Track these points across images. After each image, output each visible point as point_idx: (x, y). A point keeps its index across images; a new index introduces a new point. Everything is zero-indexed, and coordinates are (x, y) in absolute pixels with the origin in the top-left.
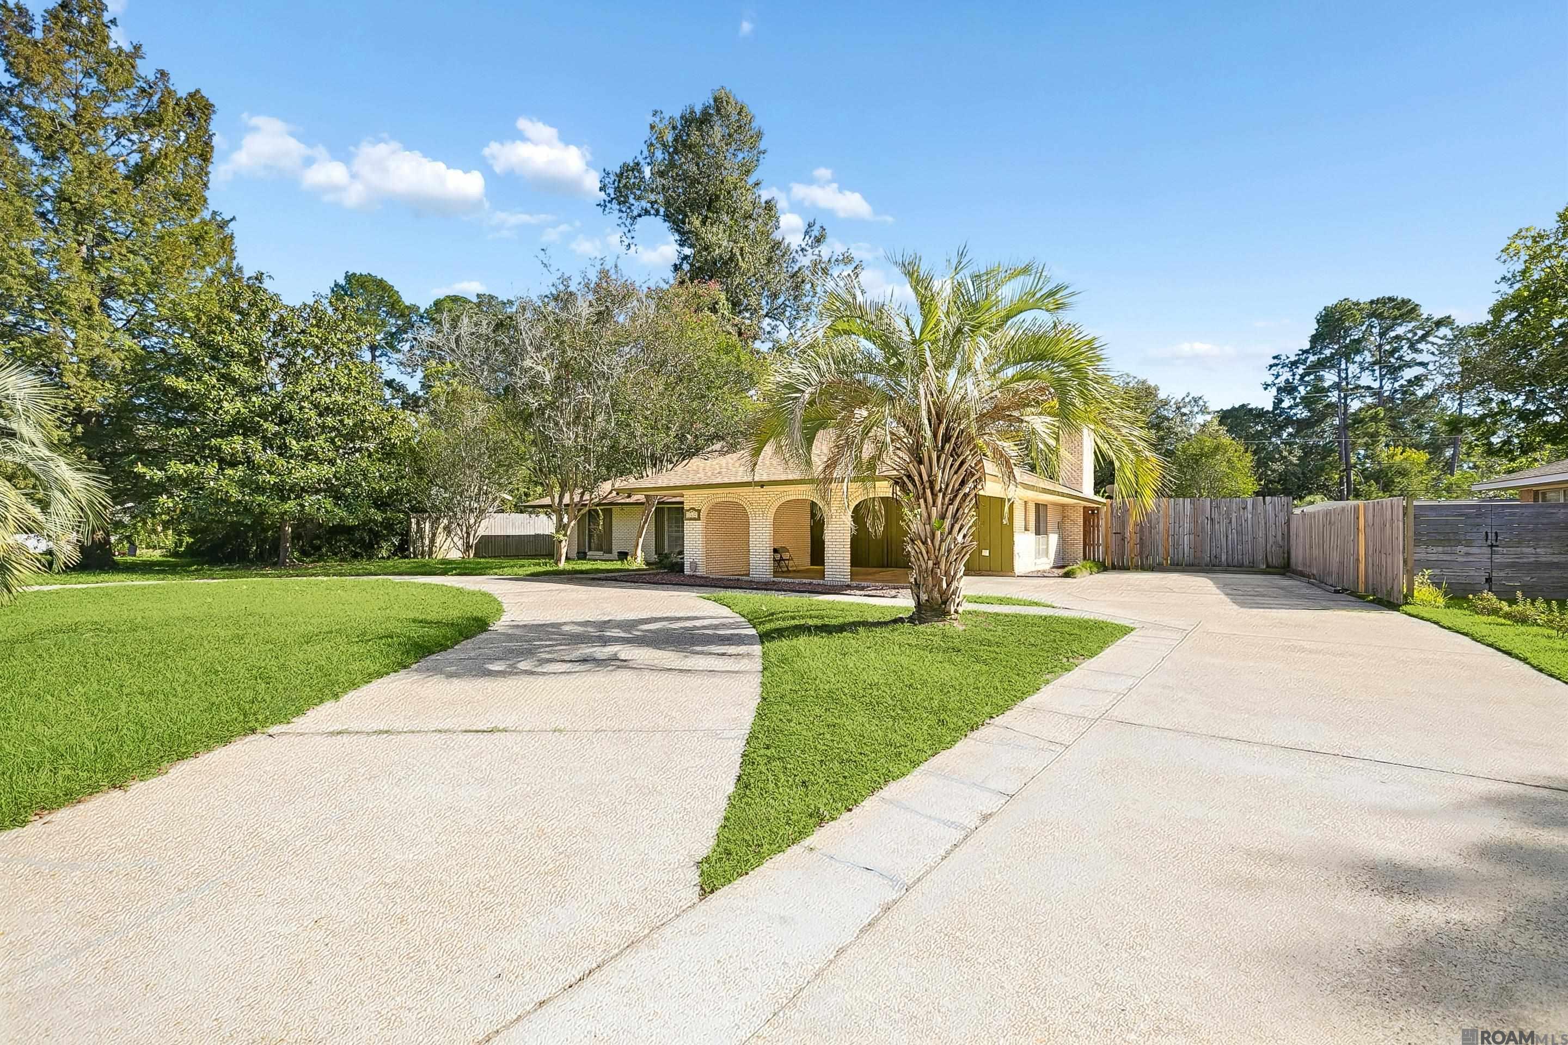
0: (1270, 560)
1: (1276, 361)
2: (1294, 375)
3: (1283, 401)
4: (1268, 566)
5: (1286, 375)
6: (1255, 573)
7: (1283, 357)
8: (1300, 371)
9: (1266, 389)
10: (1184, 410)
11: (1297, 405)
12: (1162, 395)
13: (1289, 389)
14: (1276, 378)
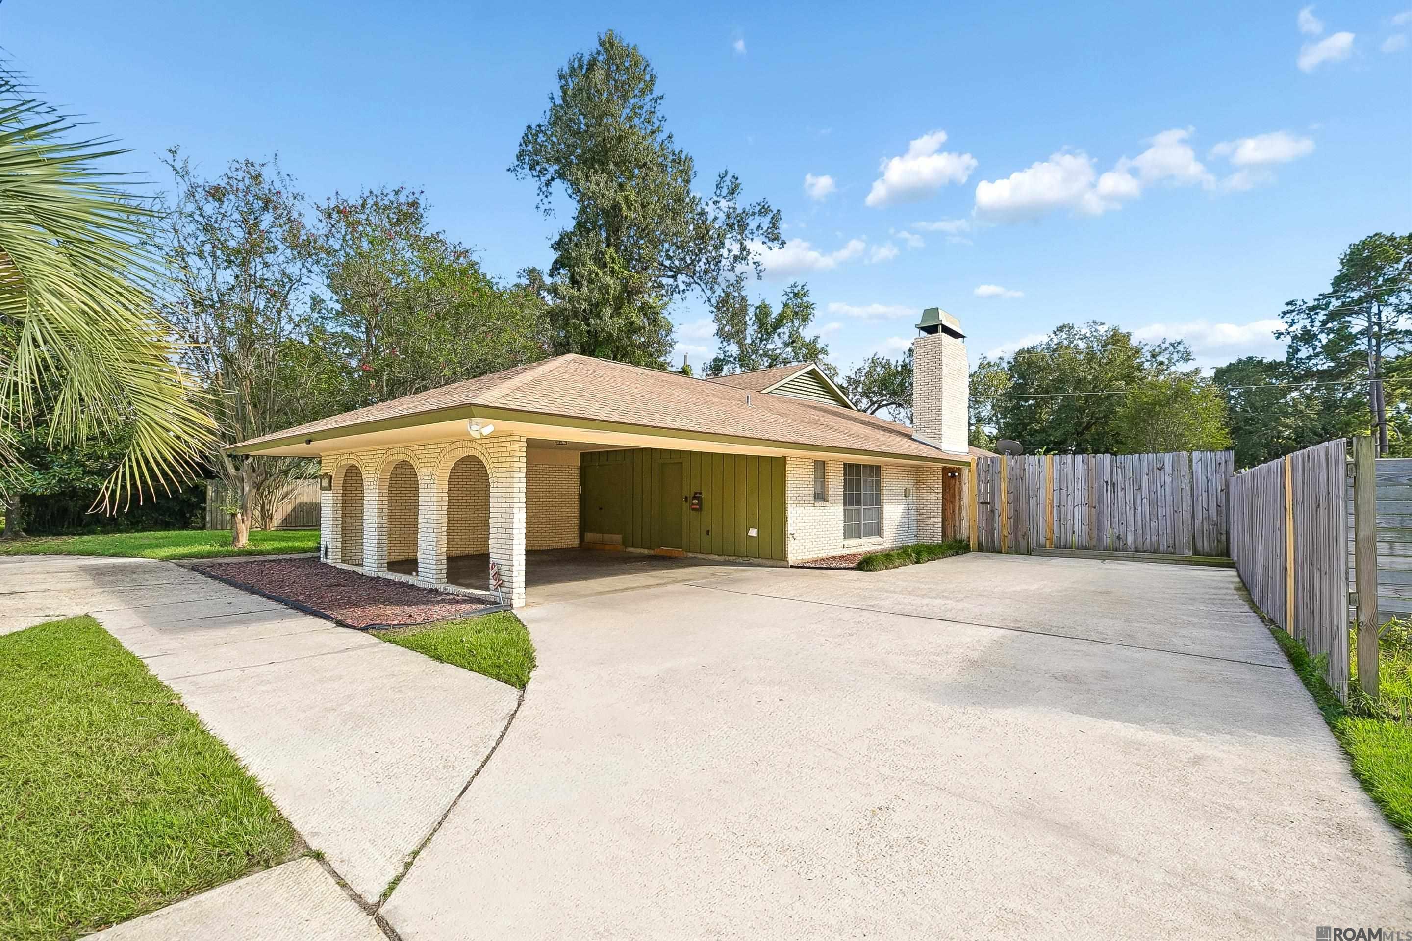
0: (1199, 544)
1: (1290, 308)
2: (1312, 321)
3: (1299, 350)
4: (1196, 553)
5: (1303, 322)
6: (1177, 562)
7: (1299, 303)
8: (1321, 316)
9: (1278, 338)
10: (1160, 358)
11: (1317, 355)
12: (1134, 342)
13: (1307, 337)
14: (1291, 326)
